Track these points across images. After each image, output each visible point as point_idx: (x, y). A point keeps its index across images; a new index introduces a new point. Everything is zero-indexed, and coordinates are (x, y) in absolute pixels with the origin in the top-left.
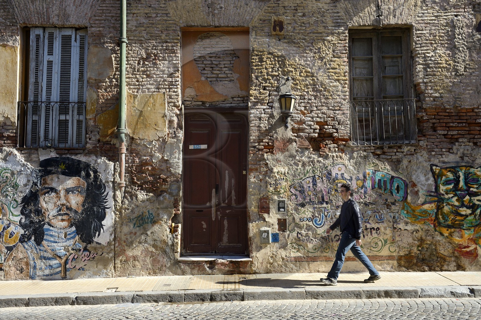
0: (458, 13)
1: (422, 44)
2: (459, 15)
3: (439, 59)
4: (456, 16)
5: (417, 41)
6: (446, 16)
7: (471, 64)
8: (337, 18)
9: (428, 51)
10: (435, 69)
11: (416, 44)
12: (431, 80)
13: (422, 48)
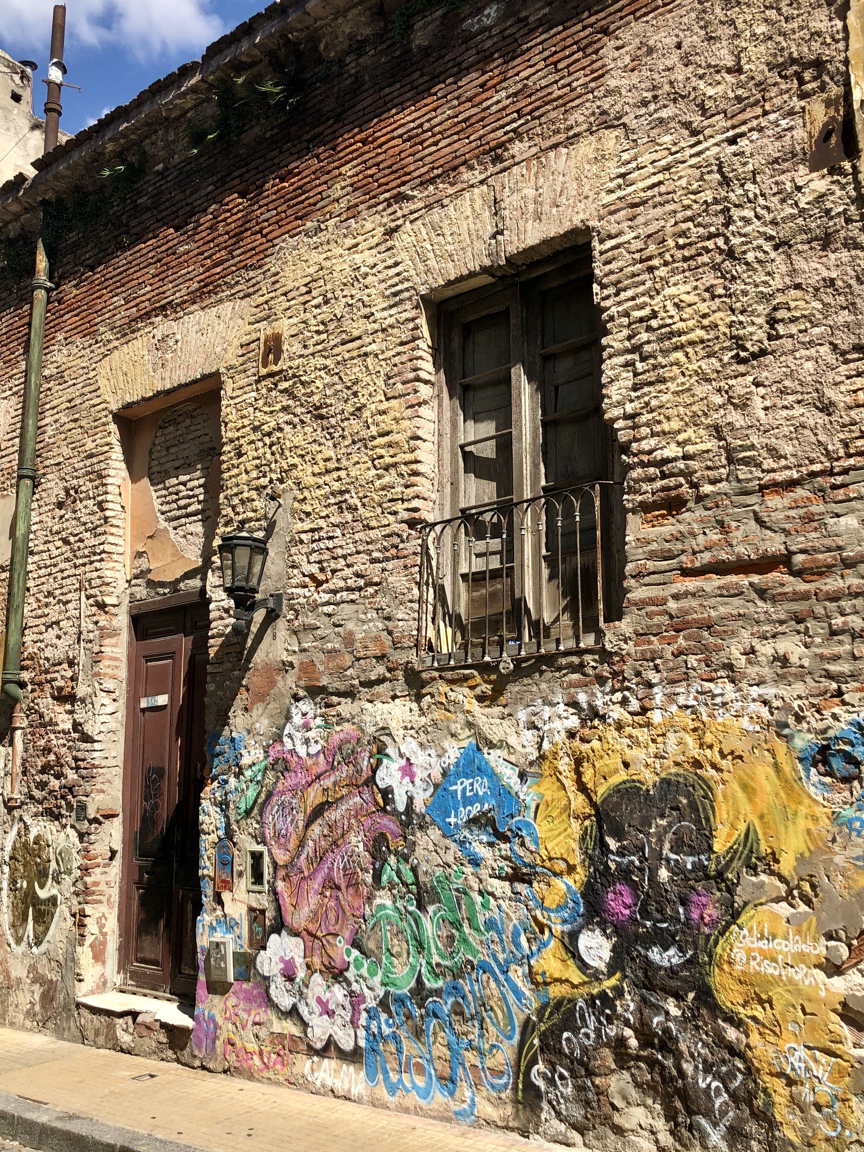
0: (738, 131)
1: (619, 282)
2: (742, 135)
3: (677, 318)
4: (732, 141)
5: (606, 275)
6: (698, 154)
7: (793, 304)
8: (396, 280)
9: (638, 301)
10: (660, 359)
11: (603, 287)
12: (647, 404)
13: (623, 295)
